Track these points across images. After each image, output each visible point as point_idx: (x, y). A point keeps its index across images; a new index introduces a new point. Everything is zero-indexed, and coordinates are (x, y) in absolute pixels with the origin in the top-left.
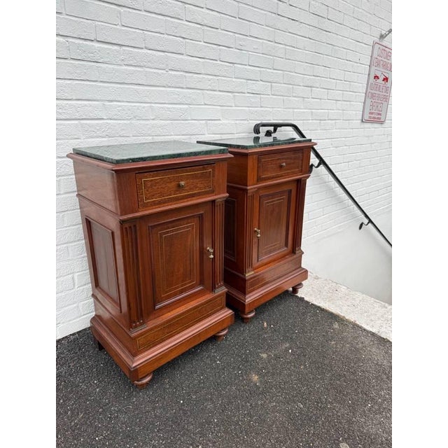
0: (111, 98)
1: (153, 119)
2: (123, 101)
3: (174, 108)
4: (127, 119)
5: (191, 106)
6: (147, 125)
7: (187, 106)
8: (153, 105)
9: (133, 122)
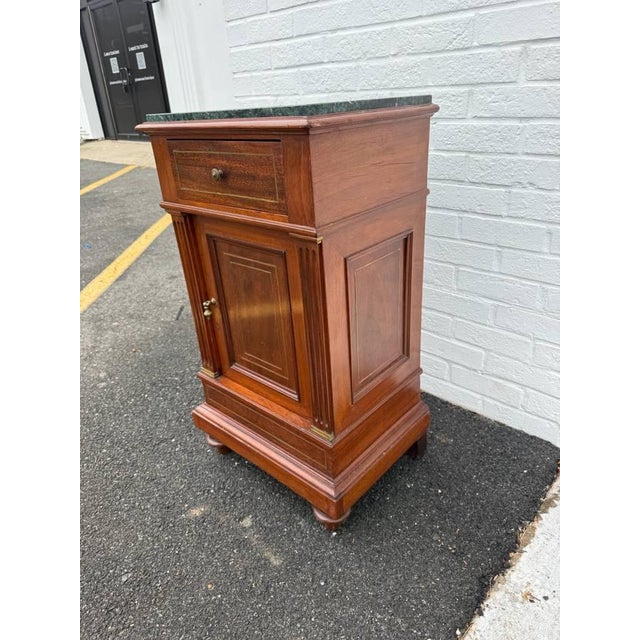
0: (334, 26)
1: (394, 55)
2: (350, 28)
3: (437, 25)
4: (353, 60)
5: (482, 12)
6: (383, 67)
7: (471, 14)
8: (396, 25)
9: (362, 63)
